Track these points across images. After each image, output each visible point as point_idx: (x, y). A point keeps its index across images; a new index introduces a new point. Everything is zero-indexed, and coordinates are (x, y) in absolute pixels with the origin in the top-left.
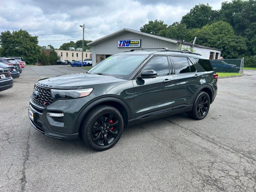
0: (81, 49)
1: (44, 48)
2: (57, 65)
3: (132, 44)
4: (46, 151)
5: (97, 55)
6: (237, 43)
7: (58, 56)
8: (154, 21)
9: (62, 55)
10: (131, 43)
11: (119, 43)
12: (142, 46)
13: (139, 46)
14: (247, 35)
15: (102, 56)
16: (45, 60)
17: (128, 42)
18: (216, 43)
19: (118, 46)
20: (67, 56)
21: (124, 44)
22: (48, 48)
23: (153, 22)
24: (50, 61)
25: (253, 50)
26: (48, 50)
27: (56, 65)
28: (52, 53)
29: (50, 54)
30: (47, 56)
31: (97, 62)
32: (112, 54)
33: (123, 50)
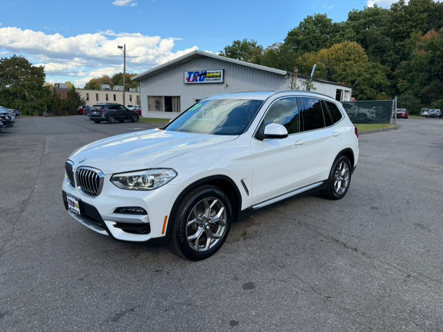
0: (122, 88)
1: (57, 86)
3: (209, 77)
5: (149, 97)
7: (81, 99)
9: (88, 99)
10: (208, 75)
11: (187, 76)
13: (221, 81)
15: (157, 99)
16: (59, 107)
17: (202, 74)
19: (186, 81)
20: (97, 99)
21: (195, 78)
22: (63, 87)
23: (240, 42)
24: (68, 109)
25: (397, 87)
26: (63, 90)
28: (71, 94)
29: (67, 97)
30: (63, 99)
31: (149, 110)
32: (176, 95)
33: (194, 88)
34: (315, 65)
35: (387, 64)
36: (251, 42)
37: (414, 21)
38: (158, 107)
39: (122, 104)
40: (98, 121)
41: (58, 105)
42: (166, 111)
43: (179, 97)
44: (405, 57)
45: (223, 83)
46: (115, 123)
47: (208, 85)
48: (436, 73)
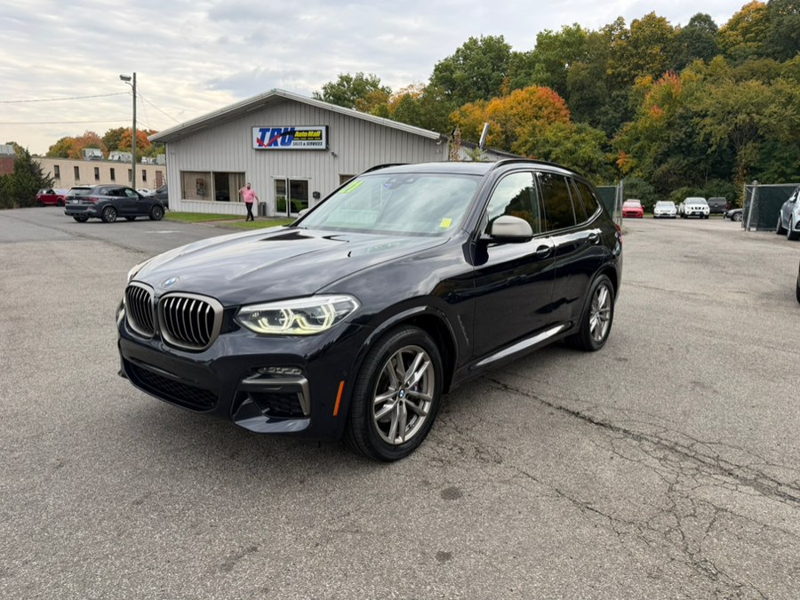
0: (129, 156)
2: (43, 206)
3: (300, 138)
5: (183, 173)
7: (45, 176)
8: (353, 76)
9: (57, 176)
10: (297, 134)
11: (257, 134)
12: (331, 146)
13: (323, 146)
15: (199, 177)
17: (286, 132)
19: (256, 145)
20: (77, 176)
21: (273, 139)
22: (5, 152)
23: (351, 79)
24: (15, 195)
25: (618, 165)
26: (5, 158)
27: (37, 206)
28: (23, 167)
29: (13, 172)
30: (5, 176)
31: (184, 196)
32: (237, 170)
33: (271, 157)
34: (486, 125)
35: (600, 126)
36: (369, 79)
37: (640, 58)
38: (202, 192)
39: (131, 187)
40: (81, 219)
42: (218, 199)
43: (243, 174)
44: (629, 115)
45: (327, 149)
46: (115, 222)
47: (299, 154)
48: (677, 144)
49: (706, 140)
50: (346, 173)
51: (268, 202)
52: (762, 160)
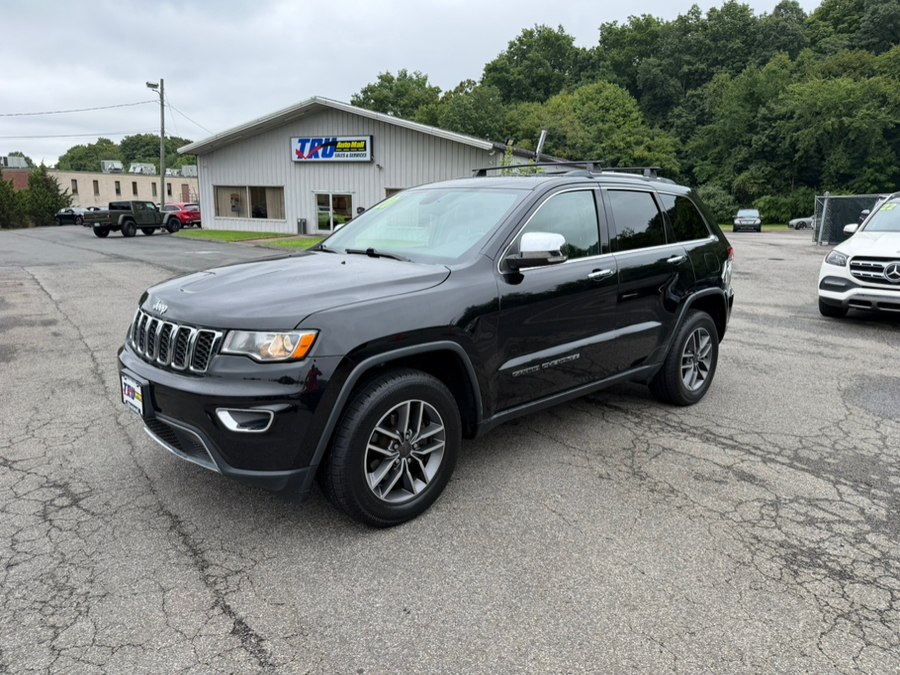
0: (151, 167)
1: (2, 162)
2: (61, 224)
3: (342, 149)
4: (253, 530)
5: (217, 189)
6: (649, 149)
7: (61, 193)
8: (396, 75)
9: (75, 191)
10: (339, 145)
11: (296, 145)
12: (376, 158)
13: (368, 158)
14: (677, 126)
15: (234, 192)
16: (12, 209)
17: (328, 143)
18: (591, 149)
19: (295, 157)
20: (97, 192)
21: (314, 150)
22: (16, 165)
23: (393, 78)
24: (30, 213)
26: (18, 172)
27: (54, 225)
28: (37, 181)
29: (28, 188)
30: (19, 192)
31: (218, 213)
32: (275, 184)
33: (312, 171)
34: (543, 132)
36: (414, 77)
37: (720, 52)
38: (237, 210)
41: (9, 205)
42: (253, 217)
43: (280, 189)
44: (706, 117)
45: (371, 162)
47: (342, 166)
48: (759, 150)
49: (793, 145)
50: (393, 187)
51: (308, 220)
52: (853, 166)
